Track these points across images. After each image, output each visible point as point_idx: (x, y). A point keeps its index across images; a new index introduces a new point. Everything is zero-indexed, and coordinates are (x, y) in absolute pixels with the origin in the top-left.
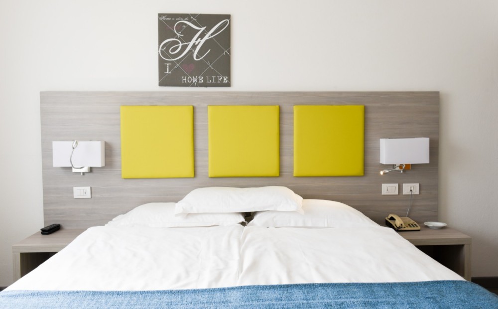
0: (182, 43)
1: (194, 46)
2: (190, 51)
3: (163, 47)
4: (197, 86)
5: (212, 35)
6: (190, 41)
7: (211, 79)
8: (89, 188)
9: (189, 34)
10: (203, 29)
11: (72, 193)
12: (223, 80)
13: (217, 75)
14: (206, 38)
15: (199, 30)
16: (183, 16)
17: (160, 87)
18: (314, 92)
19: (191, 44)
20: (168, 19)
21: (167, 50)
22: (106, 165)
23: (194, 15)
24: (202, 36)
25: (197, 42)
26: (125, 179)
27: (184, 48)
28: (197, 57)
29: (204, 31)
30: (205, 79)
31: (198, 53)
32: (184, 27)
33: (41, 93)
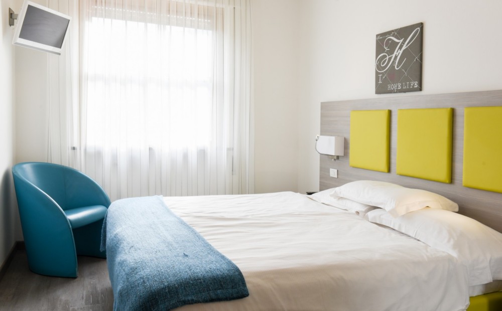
0: (389, 56)
1: (396, 57)
2: (393, 62)
3: (378, 61)
4: (396, 92)
5: (407, 45)
6: (393, 54)
7: (406, 85)
8: (336, 170)
9: (393, 46)
10: (401, 41)
11: (329, 172)
12: (414, 85)
13: (410, 81)
14: (404, 48)
15: (399, 43)
16: (389, 33)
17: (377, 95)
19: (394, 56)
20: (381, 38)
21: (380, 64)
23: (396, 30)
24: (400, 48)
25: (398, 53)
27: (390, 59)
28: (398, 67)
29: (402, 43)
30: (402, 86)
31: (398, 63)
32: (390, 42)
33: (322, 103)
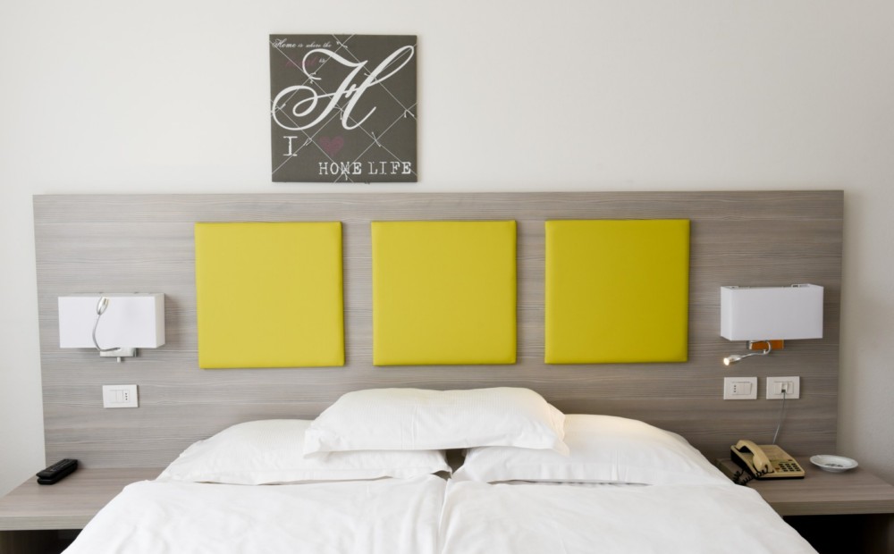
0: (318, 95)
1: (344, 101)
2: (334, 111)
3: (280, 103)
4: (349, 181)
5: (379, 77)
6: (335, 91)
7: (377, 166)
8: (135, 387)
9: (332, 76)
10: (360, 65)
11: (100, 396)
12: (401, 169)
13: (389, 159)
14: (367, 83)
15: (353, 68)
16: (321, 39)
17: (274, 183)
18: (588, 193)
19: (337, 96)
20: (289, 45)
21: (289, 109)
22: (166, 341)
23: (343, 38)
24: (358, 80)
25: (350, 92)
26: (206, 369)
27: (323, 104)
28: (350, 123)
29: (362, 70)
30: (365, 168)
31: (351, 114)
32: (323, 61)
33: (36, 198)
